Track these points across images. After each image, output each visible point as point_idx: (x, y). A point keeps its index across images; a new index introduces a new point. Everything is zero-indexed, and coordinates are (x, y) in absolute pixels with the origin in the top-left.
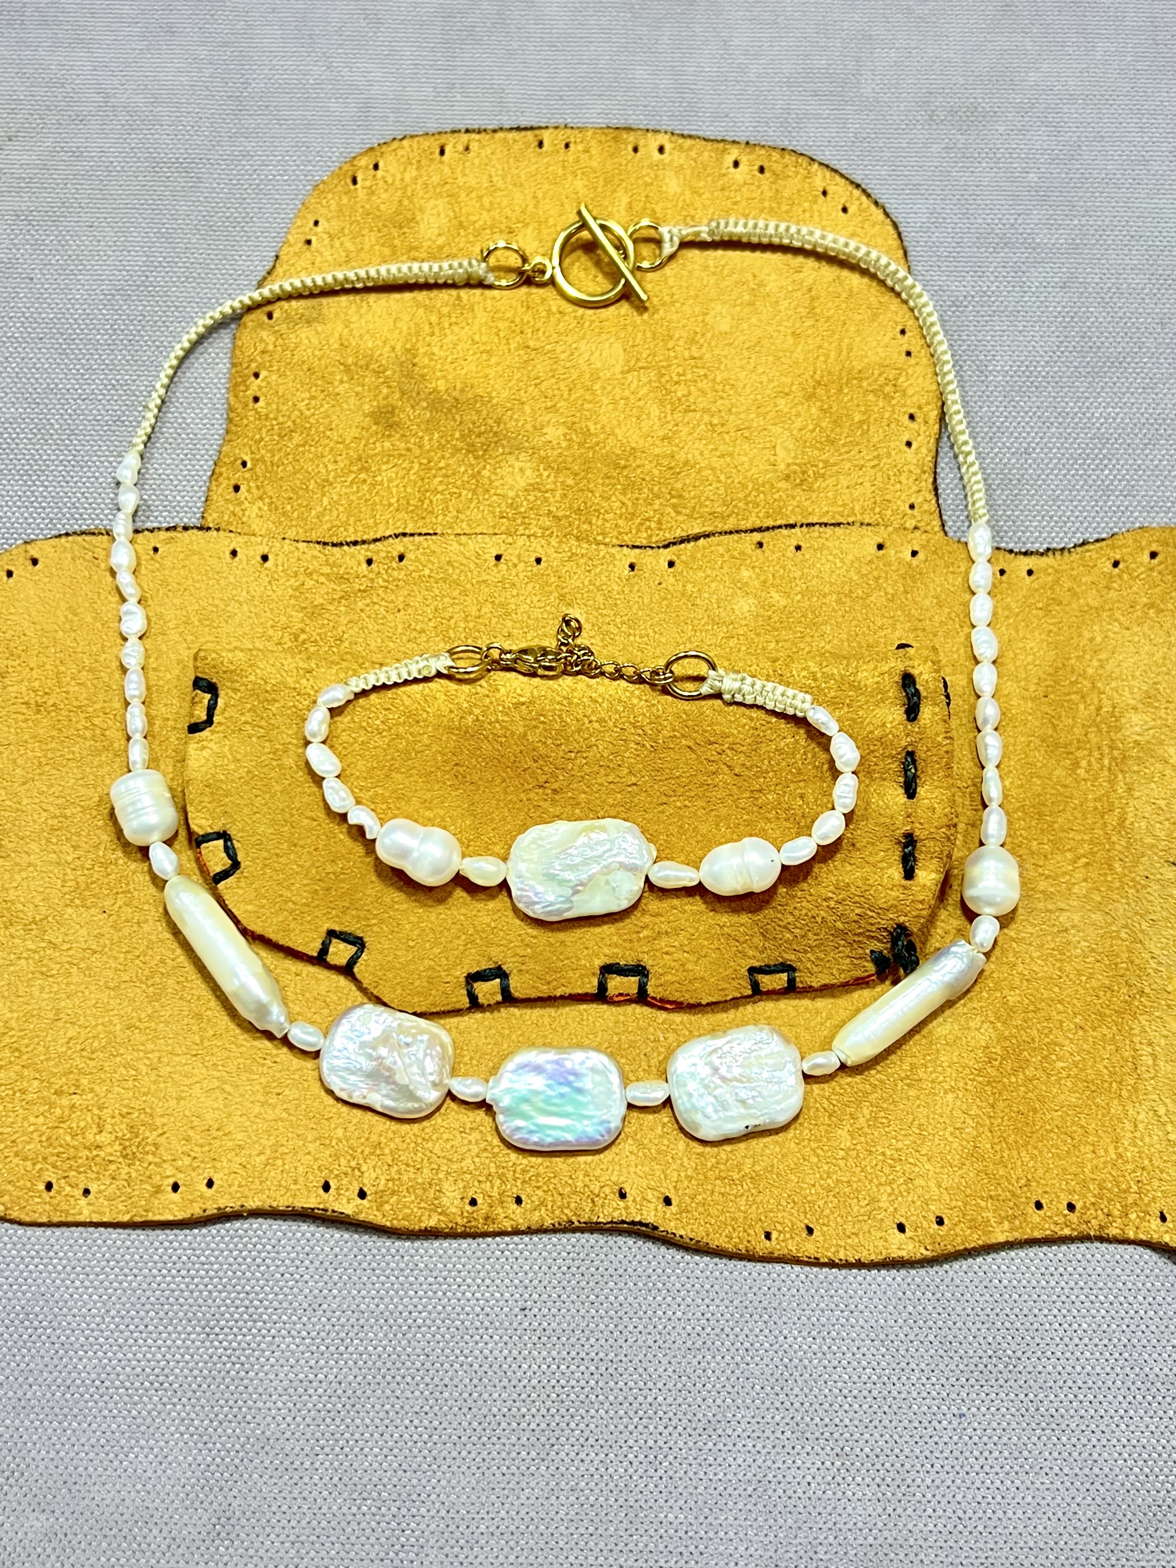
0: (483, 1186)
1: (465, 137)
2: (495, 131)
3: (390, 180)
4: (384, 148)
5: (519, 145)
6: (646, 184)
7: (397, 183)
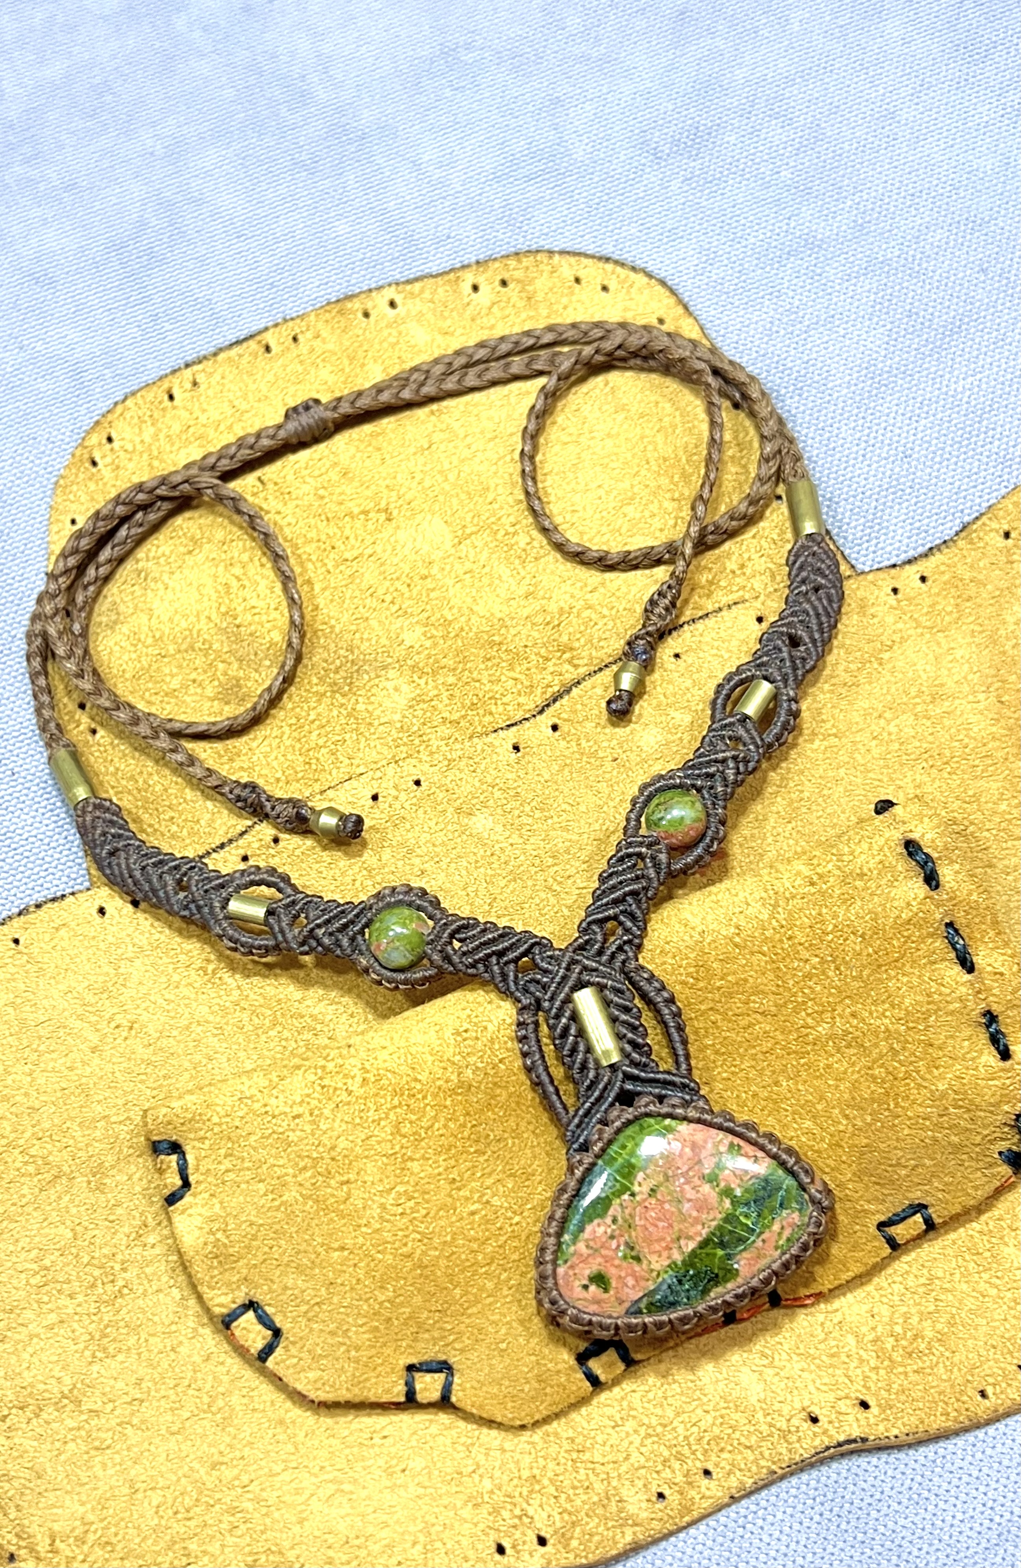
0: (663, 1475)
1: (188, 373)
2: (215, 354)
3: (129, 447)
4: (110, 417)
5: (246, 358)
6: (393, 345)
7: (139, 447)
